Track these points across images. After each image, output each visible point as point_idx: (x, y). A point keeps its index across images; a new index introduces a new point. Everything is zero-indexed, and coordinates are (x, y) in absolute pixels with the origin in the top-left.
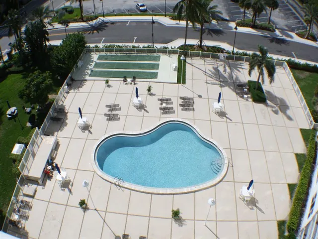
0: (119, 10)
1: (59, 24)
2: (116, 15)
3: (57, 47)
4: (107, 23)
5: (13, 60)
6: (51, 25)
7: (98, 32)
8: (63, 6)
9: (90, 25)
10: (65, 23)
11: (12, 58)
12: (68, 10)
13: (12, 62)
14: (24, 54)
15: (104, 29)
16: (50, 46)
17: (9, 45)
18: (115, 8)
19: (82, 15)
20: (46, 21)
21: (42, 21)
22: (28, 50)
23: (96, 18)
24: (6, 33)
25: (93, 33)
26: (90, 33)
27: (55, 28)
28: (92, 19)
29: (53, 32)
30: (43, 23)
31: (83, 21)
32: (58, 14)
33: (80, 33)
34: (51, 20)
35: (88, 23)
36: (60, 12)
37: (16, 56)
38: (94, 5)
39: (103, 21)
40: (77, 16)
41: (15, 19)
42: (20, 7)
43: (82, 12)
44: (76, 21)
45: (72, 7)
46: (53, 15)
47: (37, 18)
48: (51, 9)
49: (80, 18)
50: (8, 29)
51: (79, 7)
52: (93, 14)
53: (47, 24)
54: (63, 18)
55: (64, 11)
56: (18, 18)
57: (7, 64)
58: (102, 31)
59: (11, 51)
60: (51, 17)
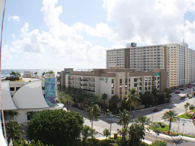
0: (193, 134)
1: (153, 131)
2: (190, 137)
3: (148, 145)
4: (183, 140)
5: (117, 139)
6: (148, 130)
7: (176, 145)
8: (159, 121)
9: (173, 139)
10: (158, 132)
11: (117, 138)
12: (161, 125)
13: (116, 141)
14: (125, 140)
15: (180, 144)
16: (144, 142)
17: (117, 130)
18: (191, 132)
19: (169, 131)
20: (146, 126)
21: (143, 126)
22: (129, 139)
23: (178, 135)
24: (118, 122)
25: (173, 144)
26: (171, 144)
27: (150, 133)
28: (175, 136)
29: (148, 135)
30: (143, 127)
31: (169, 135)
32: (155, 125)
33: (165, 142)
34: (149, 127)
35: (172, 137)
36: (156, 125)
37: (120, 139)
38: (179, 127)
39: (181, 138)
40: (166, 130)
41: (126, 117)
42: (131, 111)
43: (170, 129)
44: (164, 133)
45: (164, 124)
46: (151, 125)
47: (141, 122)
48: (151, 120)
49: (168, 133)
50: (119, 120)
51: (169, 125)
52: (176, 133)
53: (146, 129)
54: (158, 129)
55: (159, 125)
56: (128, 117)
57: (112, 140)
58: (179, 144)
59: (117, 134)
60: (150, 125)
